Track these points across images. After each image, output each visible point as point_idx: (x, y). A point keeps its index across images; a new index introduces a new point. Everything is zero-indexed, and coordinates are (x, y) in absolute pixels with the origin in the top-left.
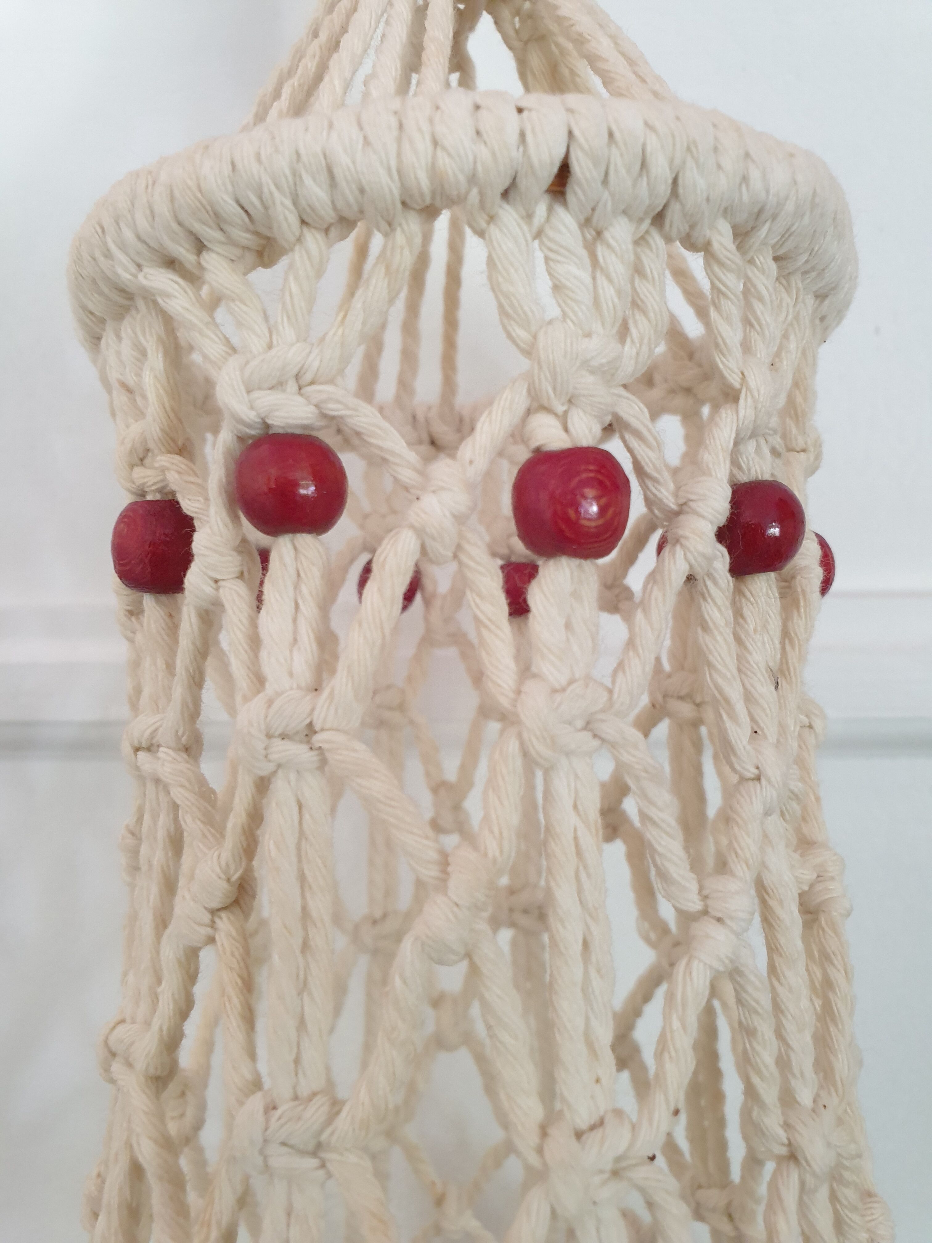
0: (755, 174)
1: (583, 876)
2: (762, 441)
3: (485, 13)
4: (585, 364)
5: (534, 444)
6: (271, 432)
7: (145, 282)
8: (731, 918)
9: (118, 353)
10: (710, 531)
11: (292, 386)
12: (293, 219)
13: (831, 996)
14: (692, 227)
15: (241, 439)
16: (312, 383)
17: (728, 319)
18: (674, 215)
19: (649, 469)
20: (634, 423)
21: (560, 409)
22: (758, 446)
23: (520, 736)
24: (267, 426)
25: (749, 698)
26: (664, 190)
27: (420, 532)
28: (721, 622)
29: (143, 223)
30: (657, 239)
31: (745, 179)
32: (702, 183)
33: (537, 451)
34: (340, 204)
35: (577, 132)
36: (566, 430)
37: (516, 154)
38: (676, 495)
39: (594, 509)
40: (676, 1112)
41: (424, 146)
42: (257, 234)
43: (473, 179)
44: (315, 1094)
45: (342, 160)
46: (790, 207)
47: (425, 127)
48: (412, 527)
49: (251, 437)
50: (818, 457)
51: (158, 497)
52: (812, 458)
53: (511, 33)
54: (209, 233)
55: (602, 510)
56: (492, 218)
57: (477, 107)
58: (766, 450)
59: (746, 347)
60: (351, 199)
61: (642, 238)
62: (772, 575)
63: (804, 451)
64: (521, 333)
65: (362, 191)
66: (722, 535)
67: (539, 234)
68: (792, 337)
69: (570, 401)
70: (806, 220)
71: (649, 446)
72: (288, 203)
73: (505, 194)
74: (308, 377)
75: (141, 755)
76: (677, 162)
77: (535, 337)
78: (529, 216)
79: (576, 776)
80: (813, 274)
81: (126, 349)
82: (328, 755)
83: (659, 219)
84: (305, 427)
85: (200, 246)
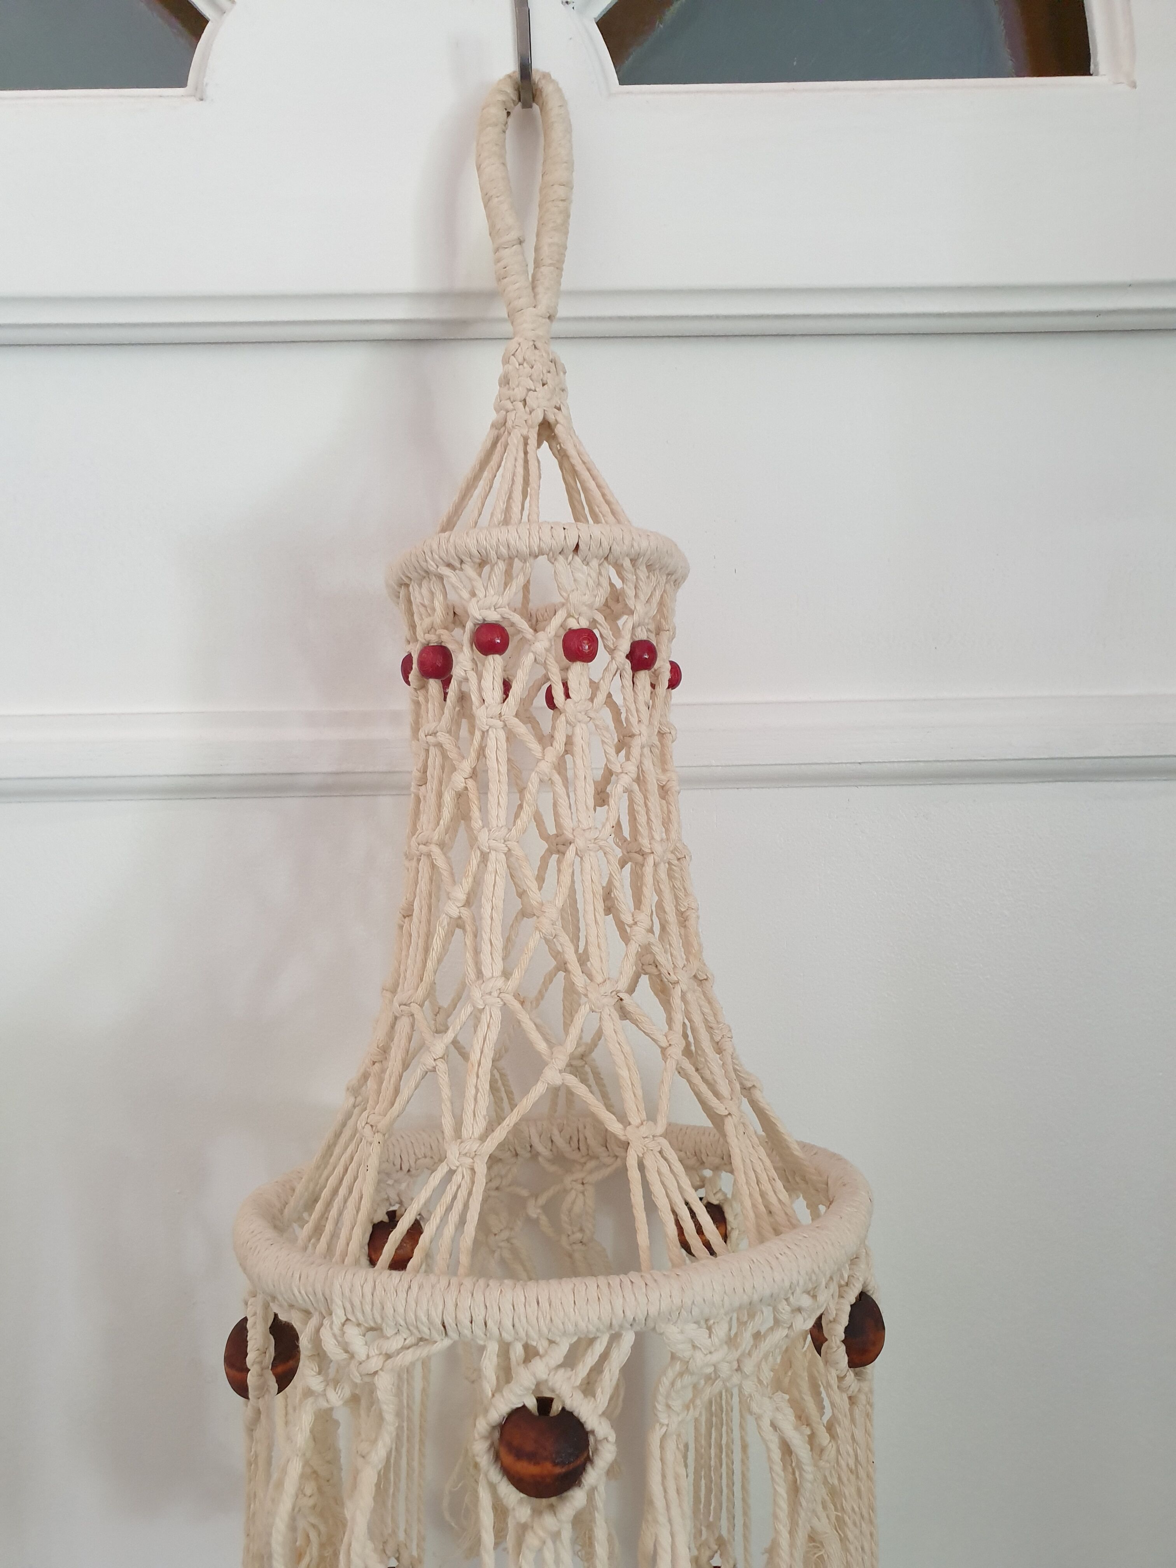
0: (635, 545)
1: (584, 757)
2: (643, 627)
3: (545, 441)
4: (584, 604)
5: (568, 628)
6: (486, 622)
7: (440, 572)
8: (630, 772)
9: (421, 593)
10: (624, 655)
11: (493, 609)
12: (495, 557)
13: (671, 815)
14: (617, 560)
15: (475, 625)
16: (499, 608)
17: (630, 588)
18: (610, 557)
19: (604, 636)
20: (599, 621)
21: (577, 617)
22: (642, 630)
23: (566, 716)
24: (484, 620)
25: (637, 711)
26: (607, 552)
27: (535, 653)
28: (628, 685)
29: (443, 555)
30: (606, 563)
31: (632, 546)
32: (618, 549)
33: (570, 629)
34: (510, 554)
35: (580, 536)
36: (578, 623)
37: (563, 542)
38: (613, 644)
39: (587, 647)
40: (613, 827)
41: (537, 540)
42: (482, 559)
43: (551, 550)
44: (502, 826)
45: (513, 542)
46: (649, 552)
47: (537, 534)
48: (532, 652)
49: (478, 624)
50: (674, 633)
51: (436, 644)
52: (672, 633)
53: (557, 453)
54: (466, 559)
55: (589, 647)
56: (555, 559)
57: (552, 528)
58: (644, 630)
59: (636, 596)
60: (514, 554)
61: (602, 563)
62: (647, 671)
63: (668, 630)
64: (565, 594)
65: (518, 551)
66: (627, 657)
67: (570, 564)
68: (657, 591)
69: (580, 615)
70: (655, 555)
71: (604, 629)
72: (494, 553)
73: (560, 553)
74: (499, 605)
75: (428, 737)
76: (611, 542)
77: (569, 595)
78: (567, 559)
79: (582, 729)
80: (664, 569)
81: (425, 591)
82: (506, 722)
83: (606, 558)
84: (496, 621)
85: (462, 562)
